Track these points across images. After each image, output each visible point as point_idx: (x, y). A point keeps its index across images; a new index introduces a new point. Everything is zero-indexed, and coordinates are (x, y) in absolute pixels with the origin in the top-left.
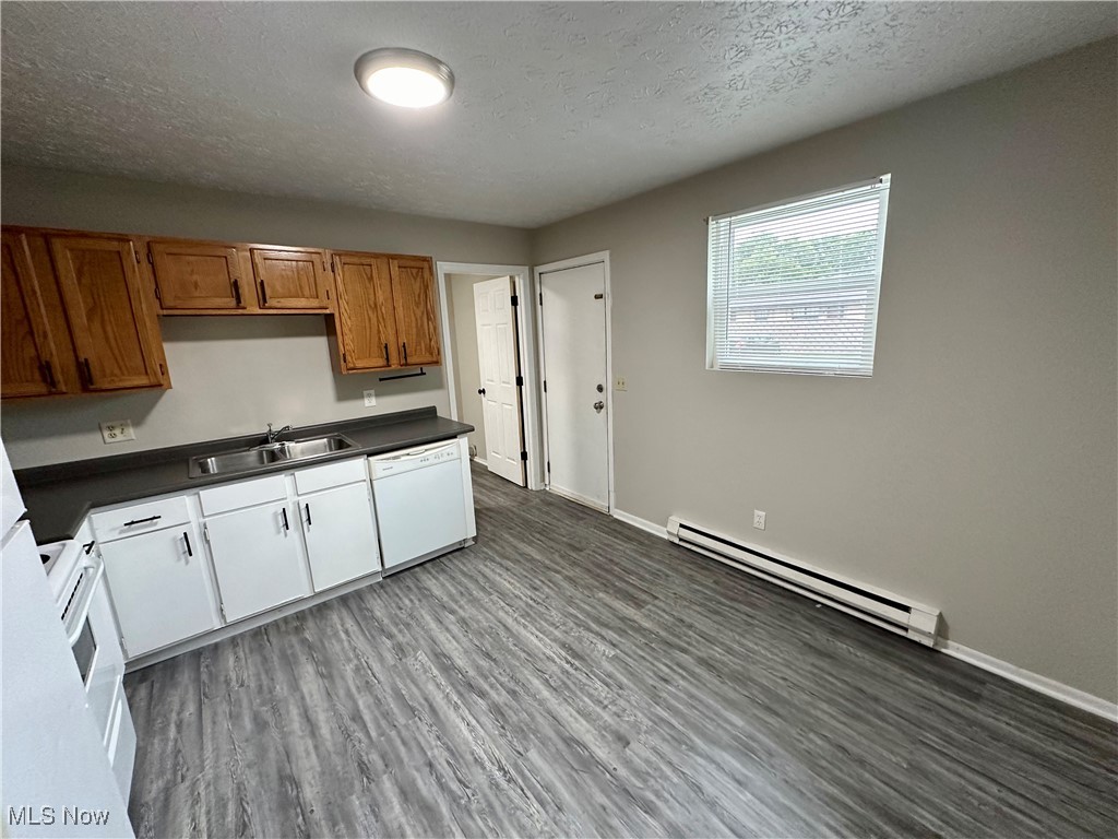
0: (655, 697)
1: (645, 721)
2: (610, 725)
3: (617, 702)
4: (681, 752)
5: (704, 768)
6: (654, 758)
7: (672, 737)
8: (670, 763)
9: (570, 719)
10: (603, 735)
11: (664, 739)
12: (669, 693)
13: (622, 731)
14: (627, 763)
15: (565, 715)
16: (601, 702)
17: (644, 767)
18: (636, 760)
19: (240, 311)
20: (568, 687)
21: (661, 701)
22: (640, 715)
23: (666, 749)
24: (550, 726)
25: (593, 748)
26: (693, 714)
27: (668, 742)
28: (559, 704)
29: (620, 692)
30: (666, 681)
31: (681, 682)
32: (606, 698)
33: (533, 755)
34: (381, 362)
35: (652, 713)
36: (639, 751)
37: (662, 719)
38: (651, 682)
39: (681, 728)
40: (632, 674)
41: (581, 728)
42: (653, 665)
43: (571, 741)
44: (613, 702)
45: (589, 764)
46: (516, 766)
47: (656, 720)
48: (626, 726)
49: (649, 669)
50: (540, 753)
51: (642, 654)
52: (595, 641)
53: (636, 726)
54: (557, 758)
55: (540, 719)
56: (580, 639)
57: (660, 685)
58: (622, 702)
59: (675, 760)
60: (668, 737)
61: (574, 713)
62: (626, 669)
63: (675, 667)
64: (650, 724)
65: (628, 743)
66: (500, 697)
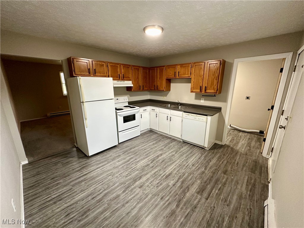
0: (155, 195)
1: (147, 192)
2: (145, 185)
3: (152, 186)
4: (137, 199)
5: (133, 205)
6: (136, 193)
7: (142, 198)
8: (134, 197)
9: (146, 177)
10: (142, 183)
11: (141, 196)
12: (157, 199)
13: (143, 187)
14: (135, 188)
15: (147, 176)
16: (152, 182)
17: (134, 191)
18: (135, 190)
19: (176, 78)
20: (155, 176)
21: (154, 196)
22: (148, 191)
23: (138, 196)
24: (144, 174)
25: (139, 181)
26: (149, 205)
27: (140, 197)
28: (150, 175)
29: (156, 187)
30: (162, 198)
31: (162, 203)
32: (153, 183)
33: (137, 172)
34: (199, 91)
35: (149, 194)
36: (138, 190)
37: (147, 196)
38: (161, 194)
39: (145, 201)
40: (163, 189)
41: (144, 179)
42: (168, 195)
43: (140, 178)
44: (152, 185)
45: (135, 181)
46: (135, 170)
47: (147, 195)
48: (145, 188)
49: (166, 194)
50: (138, 173)
51: (172, 193)
52: (174, 180)
53: (145, 190)
54: (137, 175)
55: (146, 172)
56: (174, 177)
57: (160, 197)
58: (152, 187)
59: (135, 198)
60: (141, 197)
61: (148, 178)
62: (164, 188)
63: (168, 202)
64: (146, 193)
65: (140, 188)
66: (151, 165)
